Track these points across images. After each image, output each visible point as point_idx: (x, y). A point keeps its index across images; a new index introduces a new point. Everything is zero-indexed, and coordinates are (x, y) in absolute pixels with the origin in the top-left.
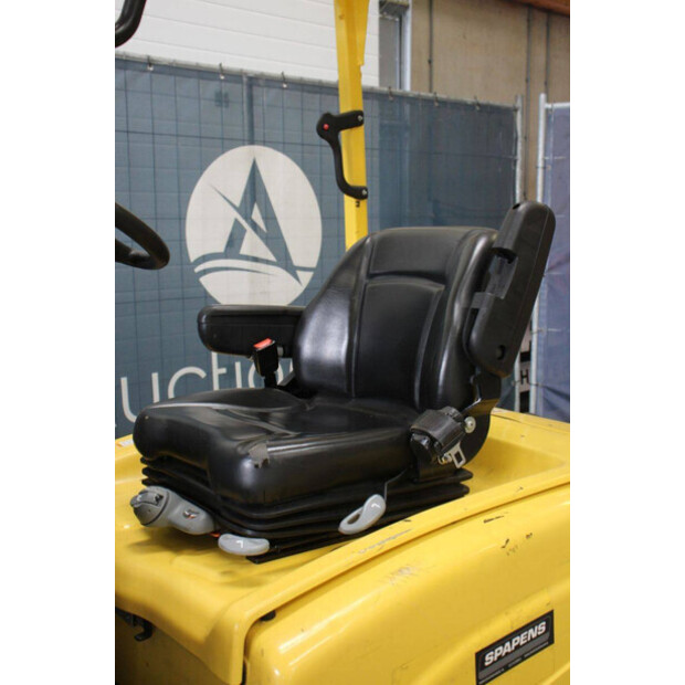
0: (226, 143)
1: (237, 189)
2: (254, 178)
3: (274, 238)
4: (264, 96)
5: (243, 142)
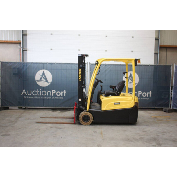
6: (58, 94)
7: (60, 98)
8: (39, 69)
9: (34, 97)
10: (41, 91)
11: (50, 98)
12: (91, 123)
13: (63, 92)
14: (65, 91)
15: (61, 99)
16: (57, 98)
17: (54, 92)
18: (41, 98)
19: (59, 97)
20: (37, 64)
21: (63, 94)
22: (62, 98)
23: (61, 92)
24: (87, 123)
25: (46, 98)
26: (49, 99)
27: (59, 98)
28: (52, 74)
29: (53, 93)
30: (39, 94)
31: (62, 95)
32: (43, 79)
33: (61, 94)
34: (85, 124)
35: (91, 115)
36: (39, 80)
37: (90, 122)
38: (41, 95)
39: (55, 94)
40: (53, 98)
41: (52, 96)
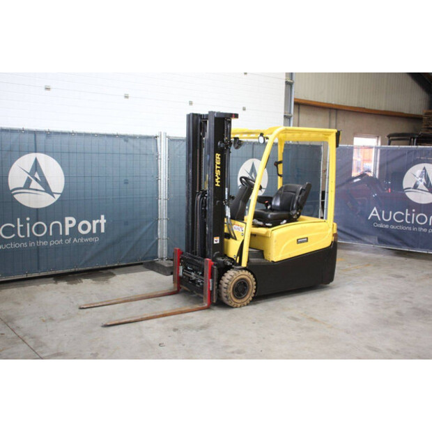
6: (85, 227)
7: (90, 239)
8: (22, 152)
9: (6, 246)
10: (28, 224)
11: (59, 242)
12: (251, 299)
13: (98, 221)
14: (103, 217)
15: (93, 243)
16: (82, 240)
17: (70, 222)
18: (31, 245)
19: (85, 236)
20: (15, 136)
21: (99, 225)
22: (96, 240)
23: (91, 223)
24: (243, 300)
25: (45, 243)
26: (56, 247)
27: (86, 240)
28: (62, 167)
29: (68, 226)
30: (22, 234)
31: (94, 231)
32: (34, 184)
33: (92, 226)
34: (239, 305)
35: (252, 276)
36: (21, 188)
37: (249, 297)
38: (28, 236)
39: (74, 230)
40: (69, 241)
41: (64, 237)
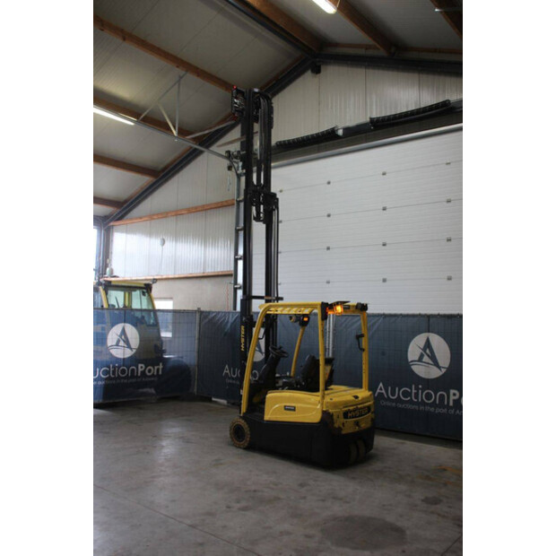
0: (420, 333)
1: (422, 344)
2: (428, 341)
3: (433, 357)
4: (431, 320)
5: (425, 332)
